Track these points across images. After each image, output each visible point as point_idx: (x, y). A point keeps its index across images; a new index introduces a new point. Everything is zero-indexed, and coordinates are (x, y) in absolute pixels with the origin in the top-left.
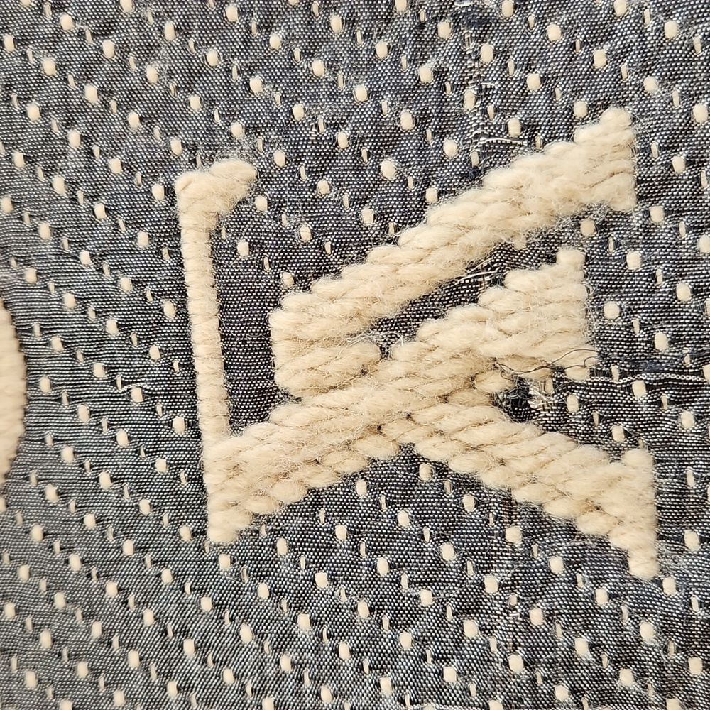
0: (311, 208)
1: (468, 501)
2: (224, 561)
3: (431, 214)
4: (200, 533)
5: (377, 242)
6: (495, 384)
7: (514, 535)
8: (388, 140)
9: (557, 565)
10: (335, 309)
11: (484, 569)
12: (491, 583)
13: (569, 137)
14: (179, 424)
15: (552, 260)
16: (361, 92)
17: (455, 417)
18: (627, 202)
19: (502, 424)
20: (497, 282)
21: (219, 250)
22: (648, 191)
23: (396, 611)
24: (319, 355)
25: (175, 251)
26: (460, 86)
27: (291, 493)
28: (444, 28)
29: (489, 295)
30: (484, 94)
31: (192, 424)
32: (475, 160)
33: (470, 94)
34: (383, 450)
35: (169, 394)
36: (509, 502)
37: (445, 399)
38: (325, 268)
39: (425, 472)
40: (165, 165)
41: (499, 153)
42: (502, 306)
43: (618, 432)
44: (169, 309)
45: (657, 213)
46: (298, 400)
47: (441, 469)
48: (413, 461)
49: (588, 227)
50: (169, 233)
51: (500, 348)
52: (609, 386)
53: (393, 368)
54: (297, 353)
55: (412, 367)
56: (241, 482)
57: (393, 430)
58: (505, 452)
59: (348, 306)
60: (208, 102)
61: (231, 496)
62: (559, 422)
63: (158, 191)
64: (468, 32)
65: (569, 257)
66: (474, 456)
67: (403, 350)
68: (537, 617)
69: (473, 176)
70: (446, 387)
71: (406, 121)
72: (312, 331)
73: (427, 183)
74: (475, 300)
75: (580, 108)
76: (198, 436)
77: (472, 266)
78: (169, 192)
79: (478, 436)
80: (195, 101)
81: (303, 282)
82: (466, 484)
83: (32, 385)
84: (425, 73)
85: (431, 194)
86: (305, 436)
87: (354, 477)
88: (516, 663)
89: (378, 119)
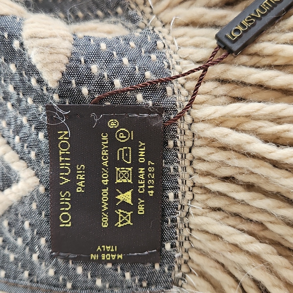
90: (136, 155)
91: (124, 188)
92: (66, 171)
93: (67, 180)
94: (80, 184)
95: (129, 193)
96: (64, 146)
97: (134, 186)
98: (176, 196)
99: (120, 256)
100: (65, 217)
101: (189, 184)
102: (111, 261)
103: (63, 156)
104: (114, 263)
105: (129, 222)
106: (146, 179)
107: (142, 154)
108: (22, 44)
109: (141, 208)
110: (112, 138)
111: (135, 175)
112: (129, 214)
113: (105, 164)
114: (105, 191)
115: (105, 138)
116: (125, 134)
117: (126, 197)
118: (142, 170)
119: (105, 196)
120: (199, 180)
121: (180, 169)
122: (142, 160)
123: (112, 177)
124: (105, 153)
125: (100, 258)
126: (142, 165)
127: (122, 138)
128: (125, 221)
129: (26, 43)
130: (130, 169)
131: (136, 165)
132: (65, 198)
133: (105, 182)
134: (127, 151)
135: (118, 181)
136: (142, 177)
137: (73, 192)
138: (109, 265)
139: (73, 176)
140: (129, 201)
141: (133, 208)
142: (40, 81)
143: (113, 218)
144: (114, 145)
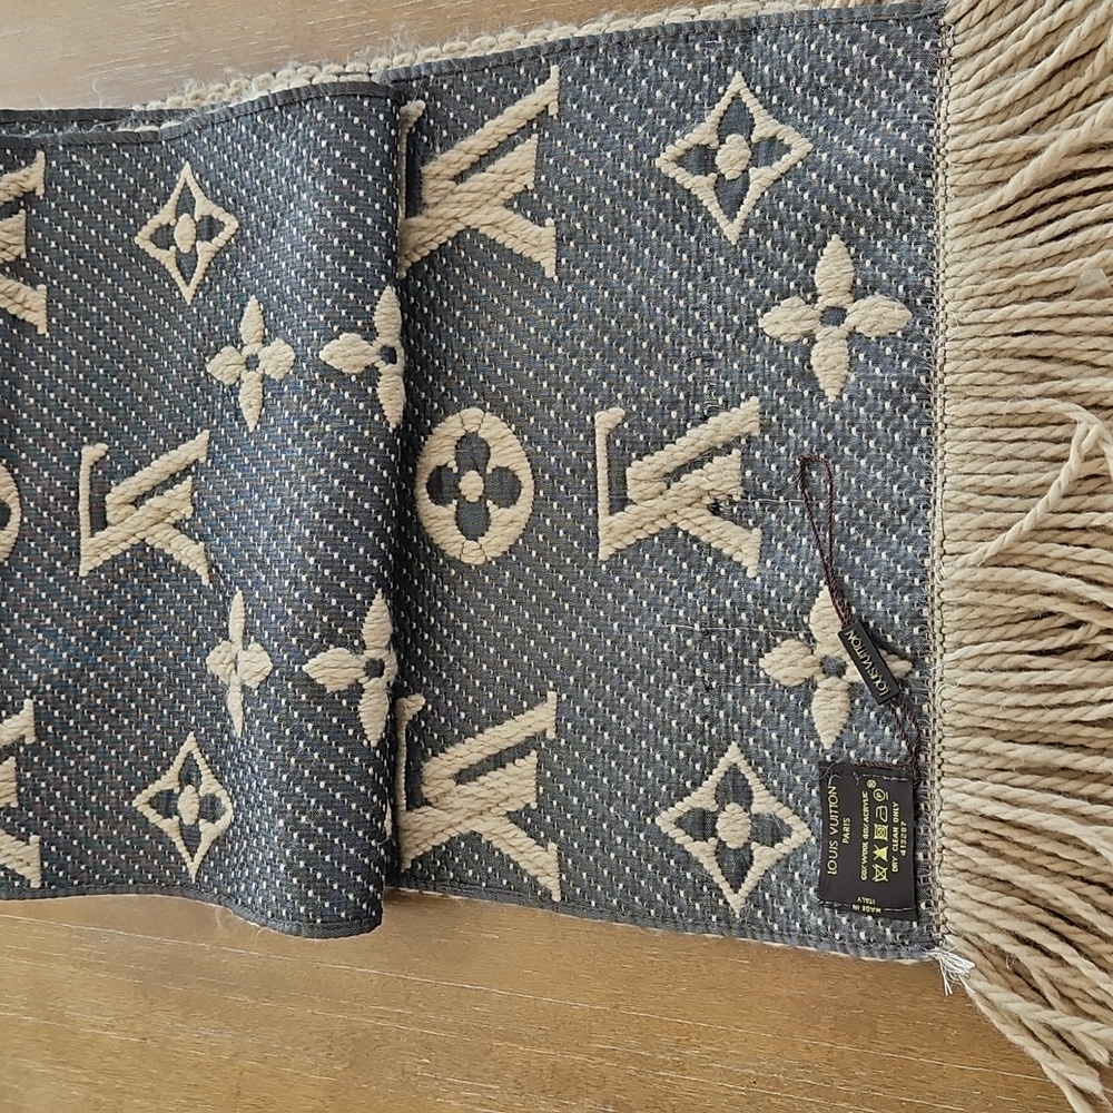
0: (644, 429)
1: (695, 546)
2: (604, 567)
3: (688, 433)
4: (596, 556)
5: (667, 443)
6: (708, 500)
7: (710, 560)
8: (675, 403)
9: (723, 572)
10: (649, 468)
11: (697, 572)
12: (699, 578)
13: (739, 406)
14: (590, 511)
15: (730, 453)
16: (666, 384)
17: (691, 513)
18: (756, 433)
19: (708, 516)
20: (710, 461)
21: (609, 442)
22: (765, 428)
23: (664, 588)
24: (643, 485)
25: (593, 442)
26: (703, 384)
27: (630, 540)
28: (698, 361)
29: (707, 465)
30: (710, 387)
31: (595, 511)
32: (706, 412)
33: (706, 387)
34: (665, 524)
35: (588, 499)
36: (709, 546)
37: (690, 505)
38: (648, 452)
39: (680, 534)
40: (592, 409)
41: (714, 411)
42: (710, 470)
43: (750, 522)
44: (590, 465)
45: (767, 437)
46: (635, 504)
47: (686, 533)
48: (676, 529)
49: (743, 441)
50: (591, 436)
51: (707, 487)
52: (748, 504)
53: (671, 492)
54: (636, 485)
55: (676, 492)
56: (612, 535)
57: (669, 517)
58: (708, 527)
59: (654, 467)
60: (610, 385)
61: (608, 541)
62: (732, 519)
63: (588, 418)
64: (706, 363)
65: (736, 452)
66: (698, 529)
67: (674, 485)
68: (713, 591)
69: (705, 419)
70: (689, 501)
71: (682, 396)
72: (640, 477)
73: (688, 421)
74: (702, 468)
75: (743, 396)
76: (597, 516)
77: (701, 454)
78: (592, 419)
79: (700, 520)
80: (605, 384)
81: (639, 457)
82: (695, 539)
83: (536, 493)
84: (690, 378)
85: (689, 425)
86: (636, 517)
87: (654, 535)
88: (705, 609)
89: (672, 395)
90: (891, 816)
91: (881, 844)
92: (835, 822)
93: (836, 831)
94: (846, 835)
95: (885, 849)
96: (833, 800)
97: (888, 844)
98: (925, 856)
99: (878, 910)
100: (832, 865)
101: (938, 846)
102: (870, 914)
103: (833, 809)
104: (875, 916)
105: (884, 878)
106: (900, 839)
107: (896, 814)
108: (810, 712)
109: (895, 866)
110: (870, 796)
111: (890, 832)
112: (885, 870)
113: (866, 819)
114: (865, 845)
115: (865, 796)
116: (882, 794)
117: (882, 853)
118: (895, 829)
119: (864, 850)
120: (945, 842)
121: (930, 831)
122: (896, 820)
123: (871, 833)
124: (866, 810)
125: (861, 909)
126: (896, 825)
127: (878, 797)
128: (880, 877)
129: (813, 712)
130: (886, 827)
131: (891, 824)
132: (833, 846)
133: (866, 836)
134: (883, 809)
135: (876, 837)
136: (895, 835)
137: (840, 842)
138: (870, 918)
139: (840, 828)
140: (884, 858)
141: (888, 864)
142: (818, 744)
143: (871, 873)
144: (873, 803)
